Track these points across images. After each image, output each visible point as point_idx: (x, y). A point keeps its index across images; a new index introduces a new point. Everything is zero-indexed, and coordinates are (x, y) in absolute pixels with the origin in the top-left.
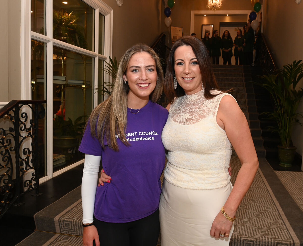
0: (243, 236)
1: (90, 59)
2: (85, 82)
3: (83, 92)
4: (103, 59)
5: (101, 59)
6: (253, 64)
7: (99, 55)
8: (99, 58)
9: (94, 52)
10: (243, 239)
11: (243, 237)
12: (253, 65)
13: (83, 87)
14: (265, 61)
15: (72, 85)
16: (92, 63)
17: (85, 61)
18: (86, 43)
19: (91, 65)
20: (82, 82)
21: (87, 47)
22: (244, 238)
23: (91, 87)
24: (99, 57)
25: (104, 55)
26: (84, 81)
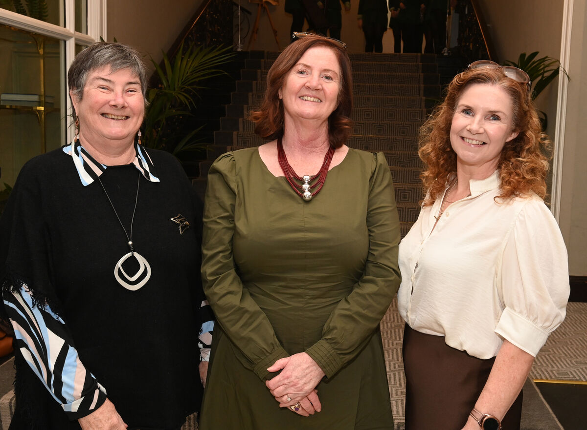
0: (399, 418)
1: (54, 44)
2: (43, 99)
3: (39, 122)
4: (85, 44)
5: (80, 43)
6: (446, 51)
7: (78, 33)
8: (77, 42)
9: (65, 26)
10: (399, 423)
11: (397, 419)
12: (446, 54)
13: (40, 111)
14: (471, 46)
15: (11, 106)
16: (59, 53)
17: (42, 46)
18: (45, 5)
19: (59, 57)
20: (35, 98)
21: (47, 16)
22: (399, 421)
23: (59, 110)
24: (76, 39)
25: (87, 34)
26: (40, 96)
